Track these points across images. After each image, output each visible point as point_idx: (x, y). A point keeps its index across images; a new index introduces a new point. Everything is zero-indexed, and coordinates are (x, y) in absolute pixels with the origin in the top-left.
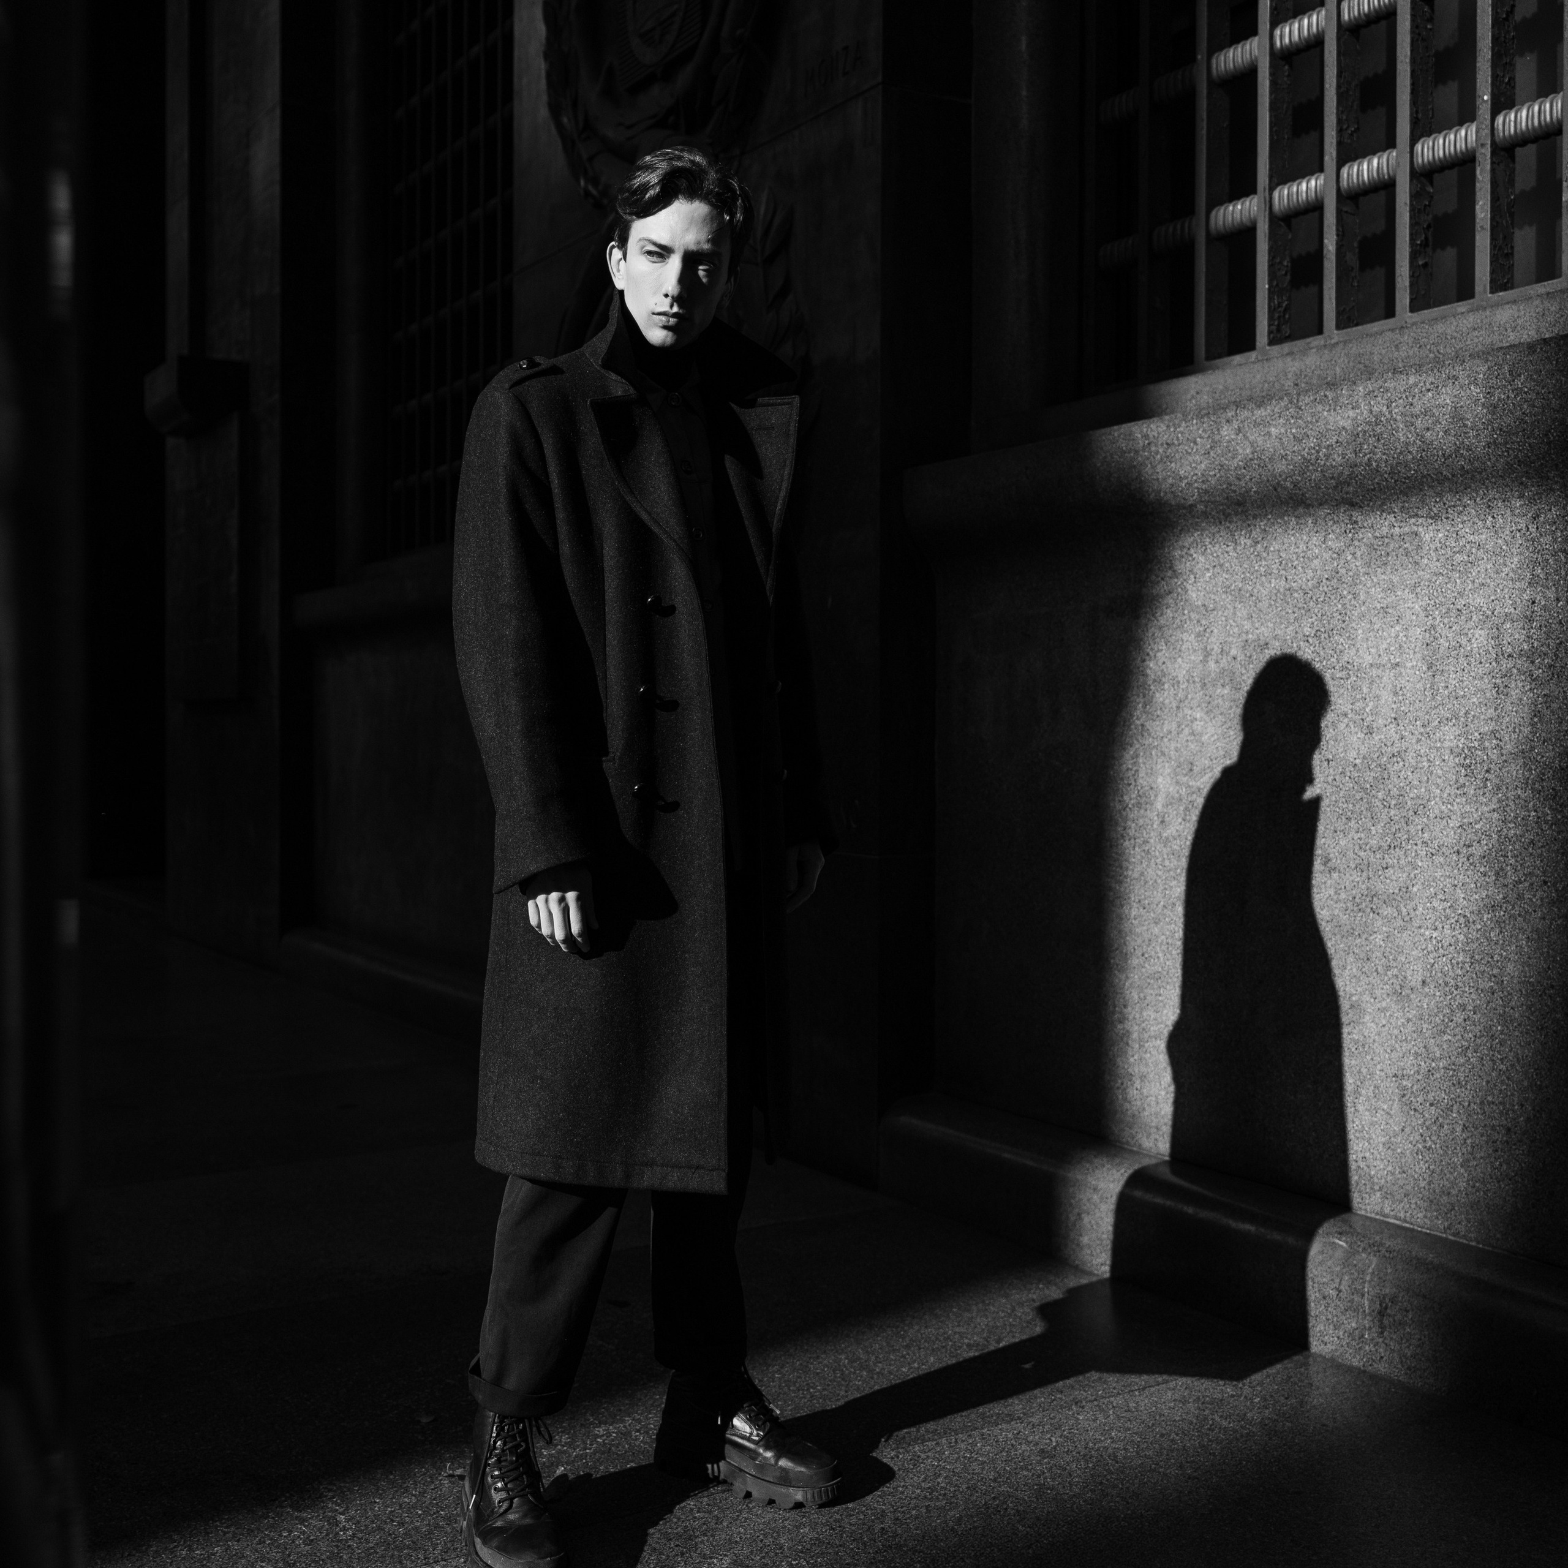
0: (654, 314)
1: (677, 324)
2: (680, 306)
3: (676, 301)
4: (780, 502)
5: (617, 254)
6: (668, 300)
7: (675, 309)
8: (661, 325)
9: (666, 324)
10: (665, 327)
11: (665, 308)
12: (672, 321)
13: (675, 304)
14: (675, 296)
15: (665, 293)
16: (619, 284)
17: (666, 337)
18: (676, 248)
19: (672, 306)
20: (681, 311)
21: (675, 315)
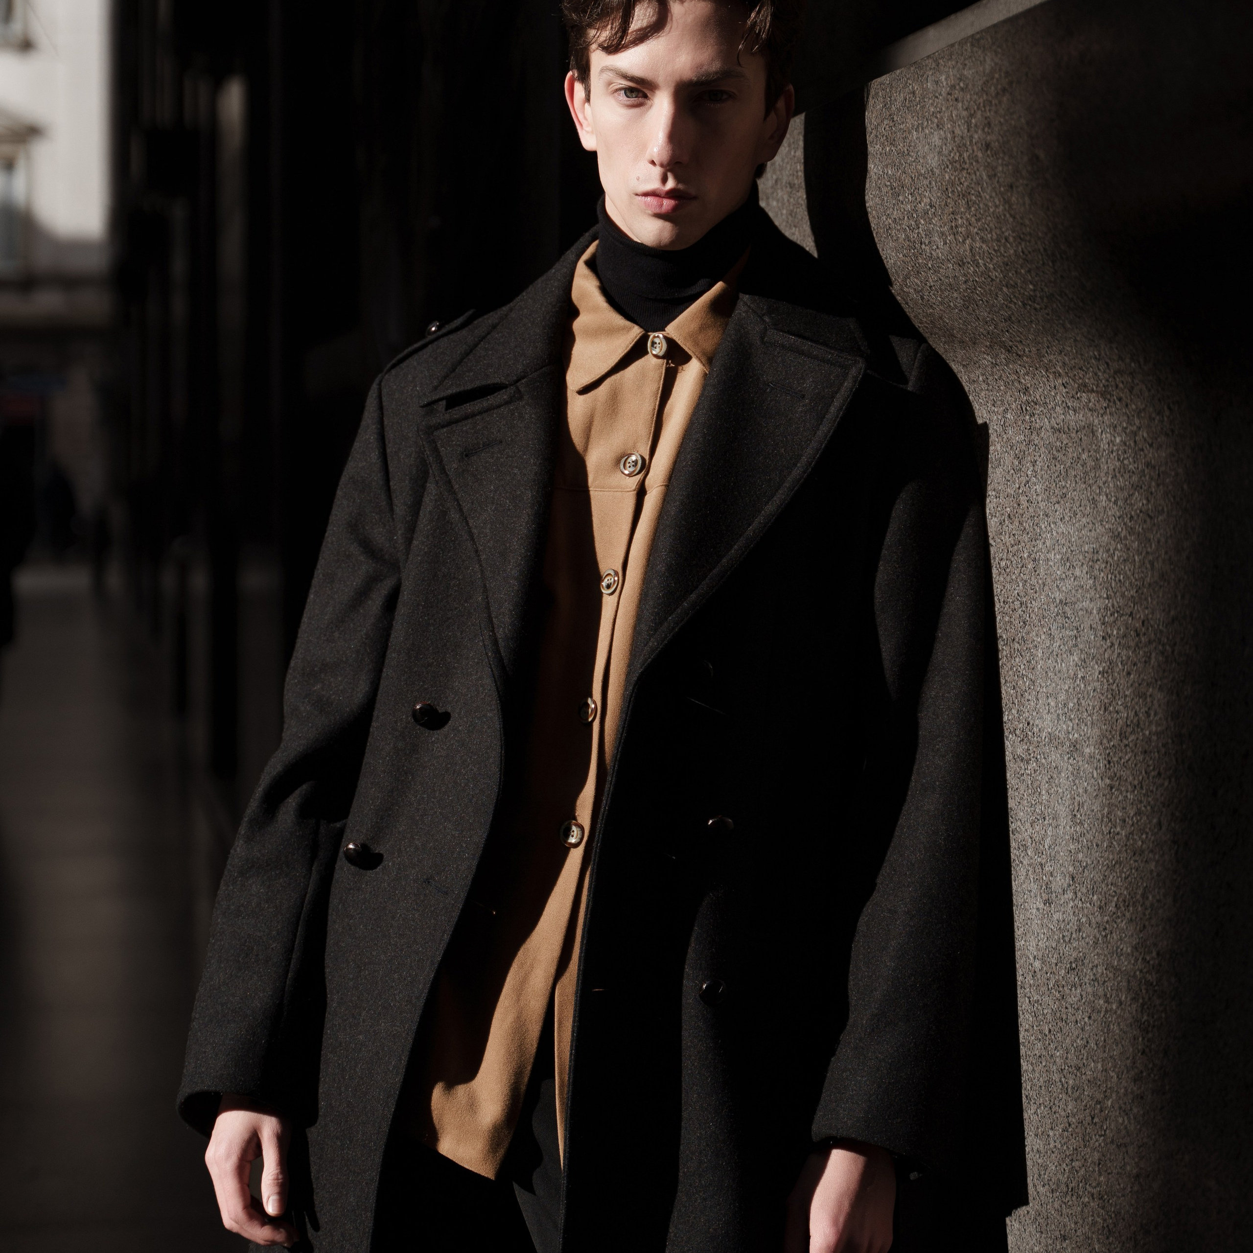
0: (637, 195)
1: (675, 209)
2: (677, 178)
3: (671, 171)
4: (741, 542)
5: (579, 88)
6: (657, 171)
7: (671, 184)
8: (650, 212)
9: (657, 211)
10: (658, 216)
11: (654, 184)
12: (668, 204)
13: (670, 175)
14: (665, 163)
15: (650, 158)
16: (588, 142)
17: (661, 231)
18: (660, 80)
19: (664, 180)
20: (680, 186)
21: (670, 194)
